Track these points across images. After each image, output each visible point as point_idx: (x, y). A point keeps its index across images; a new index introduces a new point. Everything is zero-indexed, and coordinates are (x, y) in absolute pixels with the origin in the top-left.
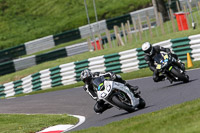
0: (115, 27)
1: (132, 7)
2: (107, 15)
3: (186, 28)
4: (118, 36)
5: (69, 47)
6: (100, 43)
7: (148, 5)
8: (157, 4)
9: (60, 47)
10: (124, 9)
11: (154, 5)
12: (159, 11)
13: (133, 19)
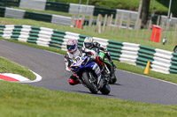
0: (100, 15)
1: (120, 5)
2: (98, 3)
3: (157, 41)
4: (99, 23)
5: (56, 16)
6: (82, 23)
7: (134, 9)
8: (142, 11)
9: (49, 13)
10: (114, 4)
11: (140, 11)
12: (141, 17)
13: (117, 15)
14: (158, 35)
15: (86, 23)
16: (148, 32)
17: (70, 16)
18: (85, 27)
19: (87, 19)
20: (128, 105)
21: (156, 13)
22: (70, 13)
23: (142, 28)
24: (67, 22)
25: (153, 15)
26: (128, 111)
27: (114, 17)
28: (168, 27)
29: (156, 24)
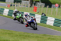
0: (16, 3)
11: (30, 1)
12: (30, 3)
13: (22, 3)
14: (36, 9)
15: (11, 5)
16: (32, 8)
17: (6, 3)
18: (11, 7)
19: (11, 4)
20: (26, 34)
21: (35, 2)
22: (6, 2)
23: (30, 7)
24: (5, 5)
25: (34, 2)
26: (26, 36)
27: (21, 3)
28: (39, 7)
29: (35, 5)
